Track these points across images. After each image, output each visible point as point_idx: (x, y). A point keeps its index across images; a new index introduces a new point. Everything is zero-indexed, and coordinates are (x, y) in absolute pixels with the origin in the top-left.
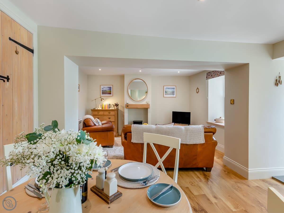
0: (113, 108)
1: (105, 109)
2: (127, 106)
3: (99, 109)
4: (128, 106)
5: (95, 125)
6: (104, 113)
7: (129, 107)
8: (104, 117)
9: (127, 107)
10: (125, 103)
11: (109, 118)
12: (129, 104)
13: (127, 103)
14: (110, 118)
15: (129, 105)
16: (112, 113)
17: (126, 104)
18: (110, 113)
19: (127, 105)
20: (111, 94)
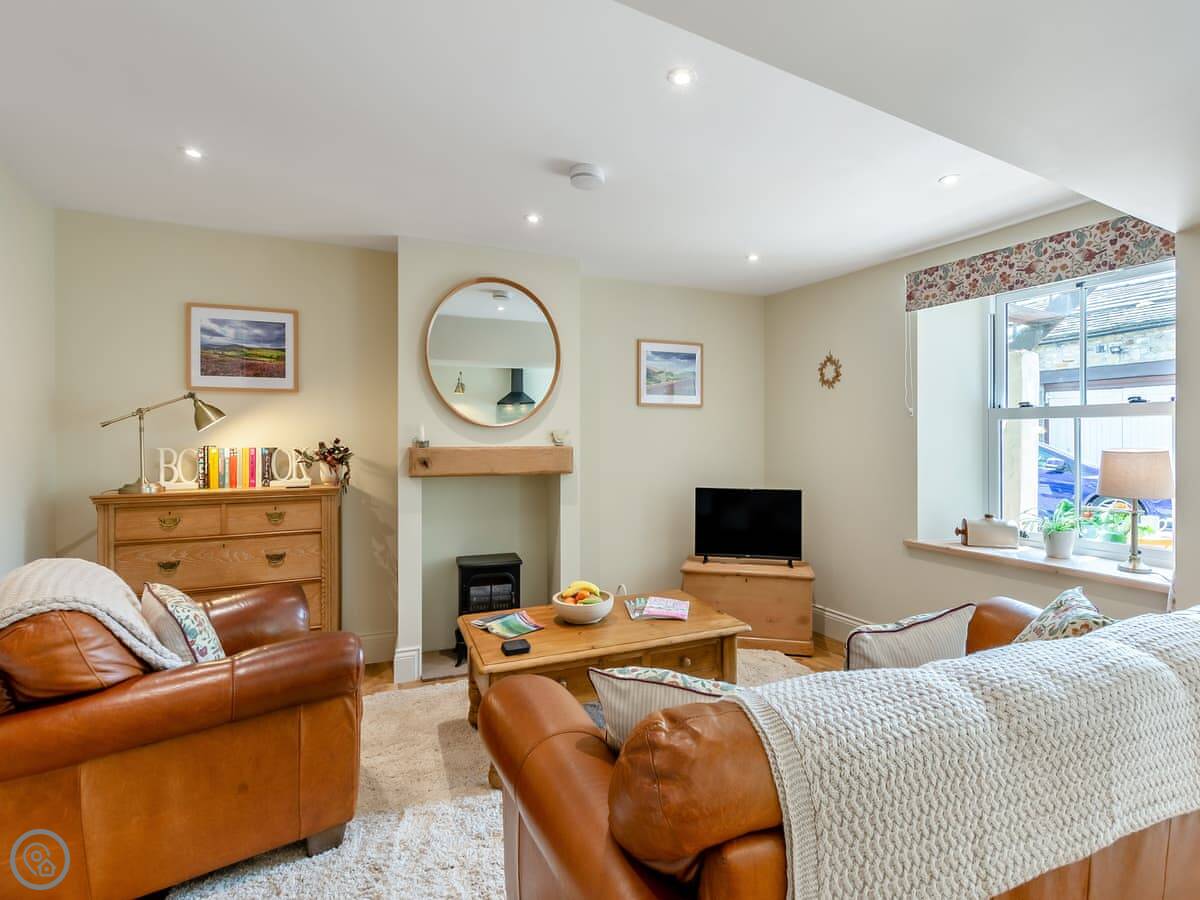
0: (300, 476)
1: (227, 489)
2: (422, 461)
3: (171, 487)
4: (425, 463)
5: (148, 669)
6: (223, 522)
7: (433, 469)
8: (226, 554)
9: (422, 471)
10: (404, 443)
11: (276, 559)
12: (432, 445)
13: (421, 444)
14: (280, 557)
15: (438, 452)
16: (299, 517)
17: (410, 445)
18: (281, 515)
19: (421, 454)
20: (281, 374)
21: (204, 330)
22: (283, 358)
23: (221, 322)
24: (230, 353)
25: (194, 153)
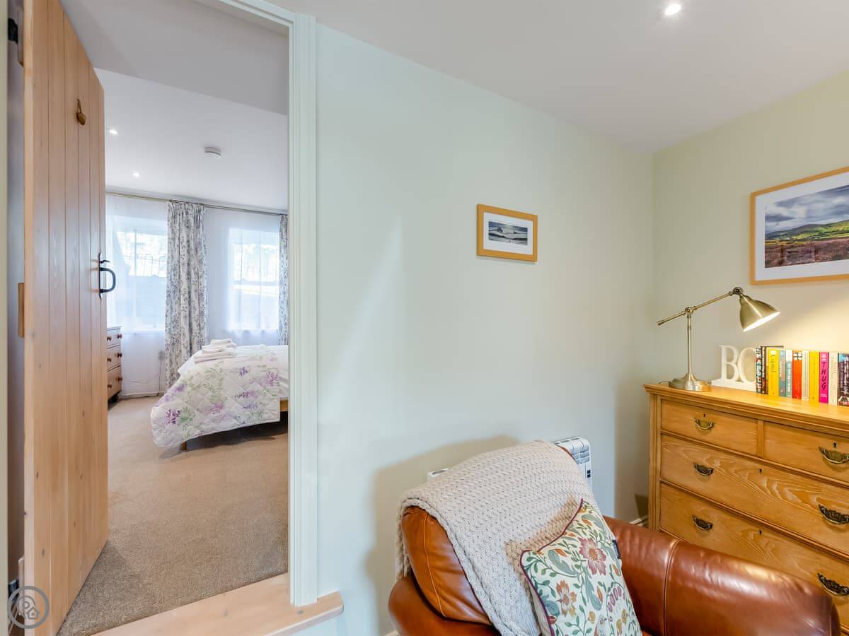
3: (732, 385)
6: (759, 441)
8: (764, 482)
11: (834, 518)
24: (799, 237)
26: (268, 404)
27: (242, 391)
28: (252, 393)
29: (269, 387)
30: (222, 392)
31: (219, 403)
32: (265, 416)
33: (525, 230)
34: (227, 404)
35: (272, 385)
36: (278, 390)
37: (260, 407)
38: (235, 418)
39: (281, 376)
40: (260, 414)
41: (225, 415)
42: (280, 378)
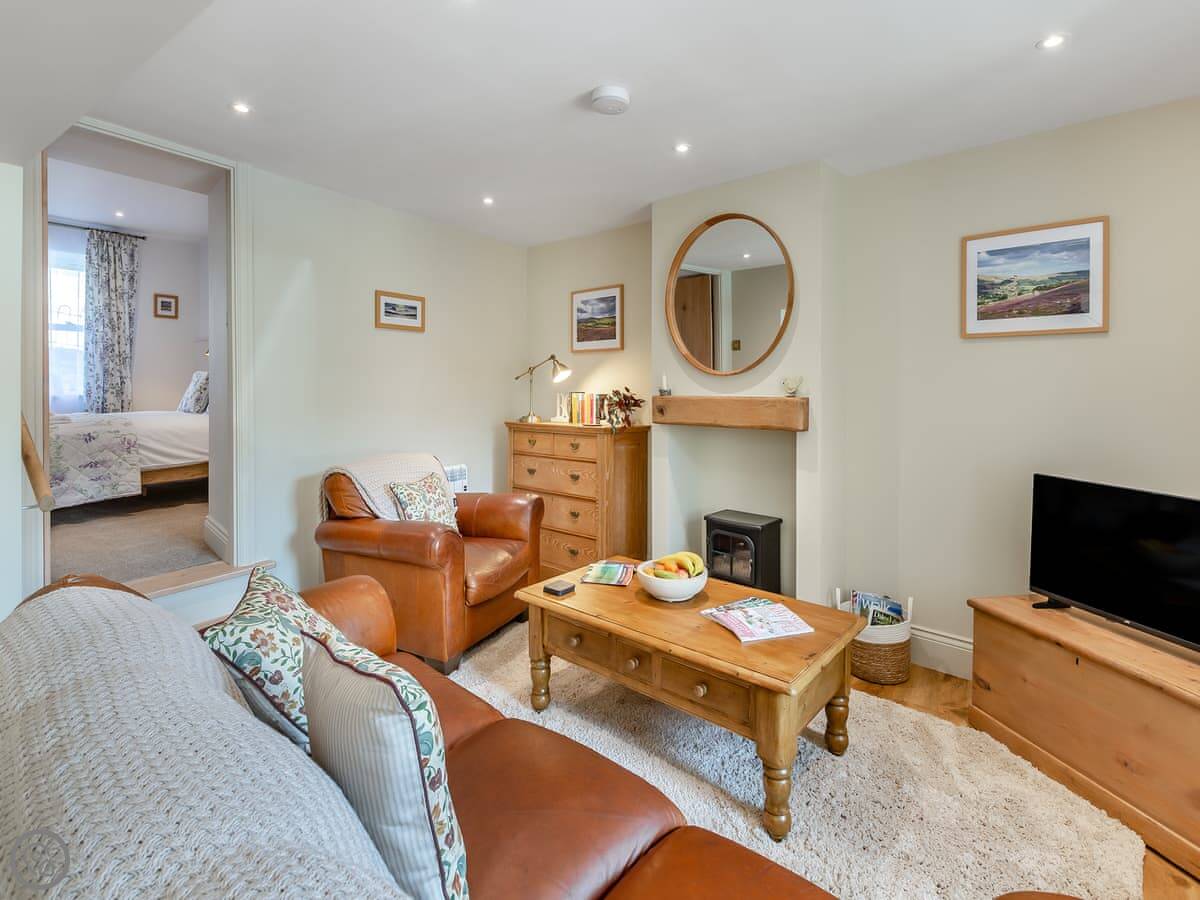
2: (660, 409)
4: (662, 411)
5: (374, 515)
6: (552, 446)
7: (667, 417)
8: (553, 469)
9: (659, 418)
11: (575, 477)
13: (663, 392)
15: (670, 400)
16: (586, 448)
18: (578, 446)
19: (660, 402)
20: (613, 337)
21: (580, 311)
22: (614, 324)
23: (585, 302)
24: (591, 324)
25: (488, 201)
26: (125, 475)
27: (89, 460)
28: (103, 463)
29: (125, 455)
30: (61, 462)
31: (59, 474)
32: (120, 489)
33: (415, 308)
34: (68, 475)
35: (129, 452)
36: (137, 459)
37: (114, 478)
38: (81, 491)
39: (141, 443)
40: (114, 486)
41: (67, 489)
42: (139, 445)
